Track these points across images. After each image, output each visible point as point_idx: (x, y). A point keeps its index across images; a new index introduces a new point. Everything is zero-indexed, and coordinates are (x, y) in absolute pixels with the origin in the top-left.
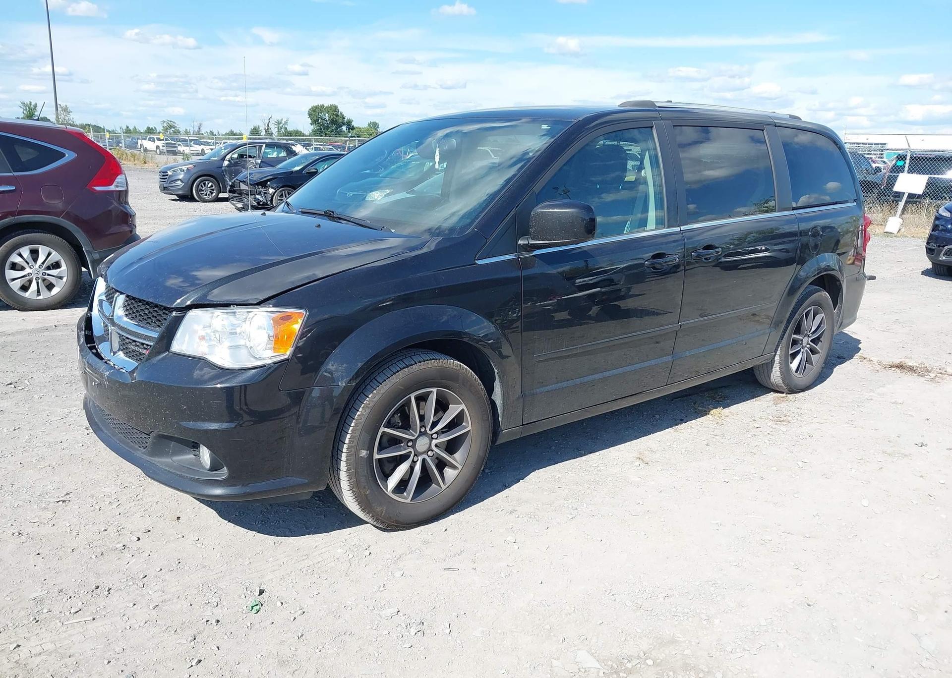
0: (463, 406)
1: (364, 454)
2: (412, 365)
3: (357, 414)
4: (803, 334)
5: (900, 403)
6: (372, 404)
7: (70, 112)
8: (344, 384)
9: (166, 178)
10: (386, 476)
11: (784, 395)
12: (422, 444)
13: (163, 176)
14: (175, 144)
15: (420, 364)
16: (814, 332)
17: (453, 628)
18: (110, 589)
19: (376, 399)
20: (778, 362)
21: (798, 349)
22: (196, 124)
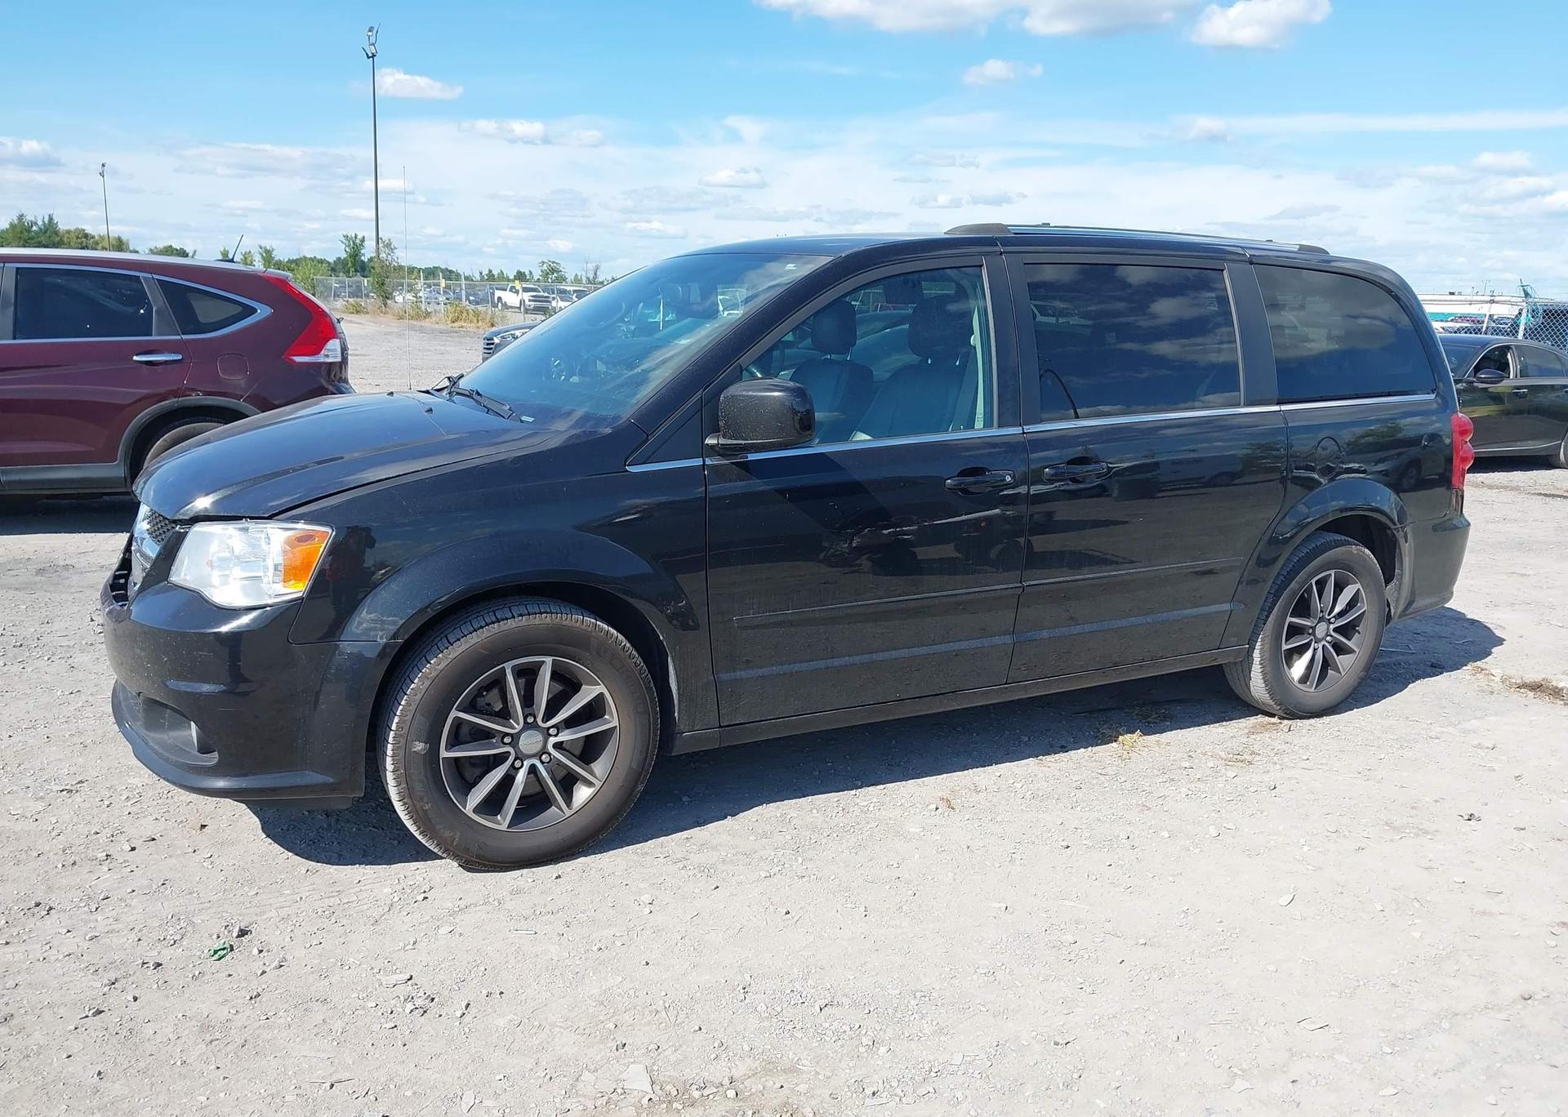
0: (601, 689)
1: (420, 748)
2: (507, 619)
3: (411, 687)
4: (1315, 618)
5: (1488, 748)
6: (434, 674)
7: (395, 248)
8: (385, 640)
9: (491, 349)
10: (467, 786)
11: (1275, 720)
12: (530, 742)
13: (488, 344)
14: (548, 297)
15: (520, 618)
16: (1341, 614)
17: (473, 1010)
18: (51, 909)
19: (440, 667)
20: (1258, 663)
21: (1306, 641)
22: (591, 266)
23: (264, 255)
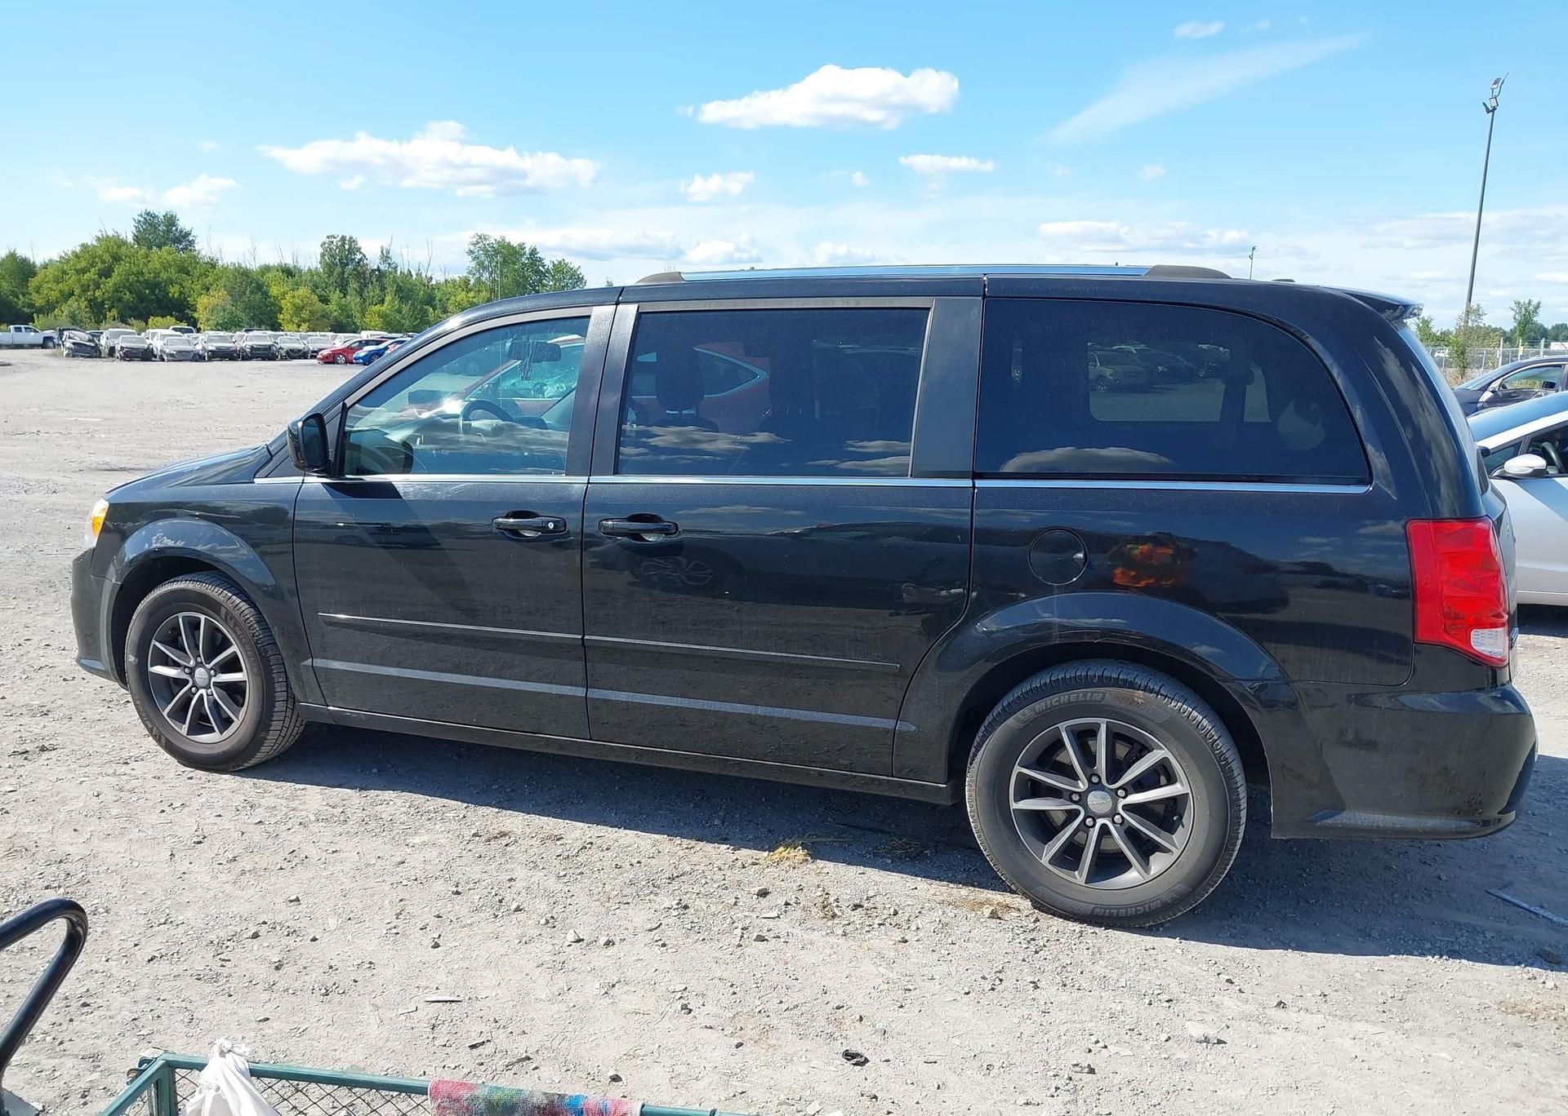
23: (1421, 325)
